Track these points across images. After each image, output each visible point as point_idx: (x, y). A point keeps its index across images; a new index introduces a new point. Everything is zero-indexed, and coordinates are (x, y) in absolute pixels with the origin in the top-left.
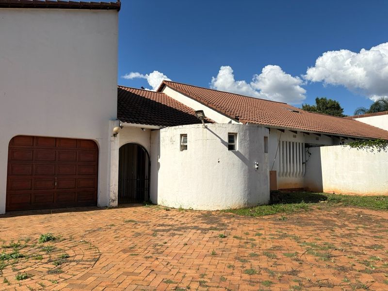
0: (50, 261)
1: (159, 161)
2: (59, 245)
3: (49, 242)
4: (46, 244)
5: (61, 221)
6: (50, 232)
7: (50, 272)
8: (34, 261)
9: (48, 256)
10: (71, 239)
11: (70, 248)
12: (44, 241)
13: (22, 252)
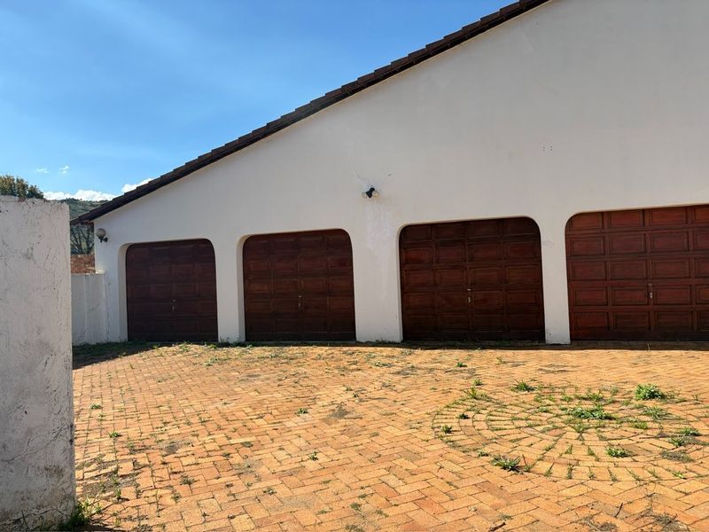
0: (662, 436)
2: (674, 410)
3: (654, 401)
4: (650, 404)
5: (670, 365)
6: (653, 383)
7: (664, 454)
8: (633, 430)
9: (657, 425)
10: (697, 402)
11: (699, 418)
12: (645, 398)
13: (608, 410)
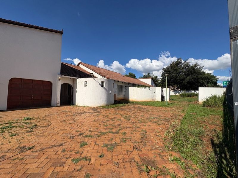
0: (28, 128)
1: (77, 90)
2: (32, 121)
3: (28, 120)
4: (27, 121)
5: (34, 112)
6: (29, 116)
7: (27, 132)
8: (20, 128)
9: (27, 126)
10: (38, 119)
11: (38, 122)
12: (26, 120)
13: (14, 125)
